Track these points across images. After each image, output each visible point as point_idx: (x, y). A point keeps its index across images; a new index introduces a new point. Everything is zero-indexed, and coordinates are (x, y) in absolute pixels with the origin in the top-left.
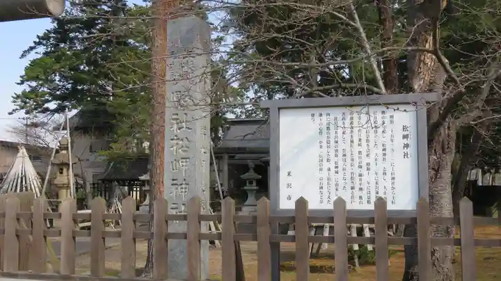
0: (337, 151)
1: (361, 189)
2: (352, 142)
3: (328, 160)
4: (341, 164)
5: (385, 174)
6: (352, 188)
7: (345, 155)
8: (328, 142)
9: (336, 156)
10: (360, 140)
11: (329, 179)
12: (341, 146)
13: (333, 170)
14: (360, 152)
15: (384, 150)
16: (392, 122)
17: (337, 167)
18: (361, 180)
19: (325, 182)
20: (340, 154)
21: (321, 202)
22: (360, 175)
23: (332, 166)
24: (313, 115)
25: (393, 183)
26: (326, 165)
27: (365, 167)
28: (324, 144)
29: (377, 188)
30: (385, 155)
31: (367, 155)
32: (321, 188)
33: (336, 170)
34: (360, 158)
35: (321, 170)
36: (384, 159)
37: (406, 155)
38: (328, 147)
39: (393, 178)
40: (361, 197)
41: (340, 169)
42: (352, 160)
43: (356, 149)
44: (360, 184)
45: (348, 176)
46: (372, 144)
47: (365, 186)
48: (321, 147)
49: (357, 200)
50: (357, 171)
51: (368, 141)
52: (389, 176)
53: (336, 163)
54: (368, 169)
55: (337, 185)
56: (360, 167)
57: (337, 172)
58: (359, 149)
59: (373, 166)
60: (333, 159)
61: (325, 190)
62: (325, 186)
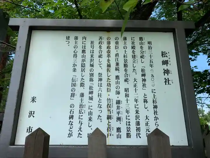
0: (92, 75)
1: (119, 119)
2: (109, 66)
3: (82, 85)
4: (96, 89)
5: (145, 101)
6: (109, 117)
7: (100, 80)
8: (83, 66)
9: (91, 80)
10: (117, 64)
11: (81, 106)
12: (97, 70)
13: (87, 96)
14: (117, 77)
15: (143, 75)
16: (150, 48)
17: (91, 93)
18: (118, 108)
19: (76, 109)
20: (96, 78)
21: (70, 135)
22: (118, 102)
23: (86, 91)
24: (68, 38)
25: (155, 112)
26: (79, 90)
27: (123, 93)
28: (79, 68)
29: (137, 117)
30: (144, 80)
31: (126, 81)
32: (71, 117)
33: (91, 95)
34: (118, 83)
35: (73, 95)
36: (144, 85)
37: (167, 81)
38: (83, 70)
39: (155, 107)
40: (119, 130)
41: (95, 95)
42: (109, 85)
43: (113, 73)
44: (118, 113)
45: (104, 104)
46: (130, 68)
47: (123, 115)
48: (75, 70)
49: (114, 132)
50: (114, 97)
51: (125, 65)
52: (150, 105)
53: (91, 88)
54: (127, 96)
55: (90, 113)
56: (118, 93)
57: (91, 99)
58: (117, 73)
59: (131, 92)
60: (87, 84)
61: (76, 120)
62: (76, 115)
